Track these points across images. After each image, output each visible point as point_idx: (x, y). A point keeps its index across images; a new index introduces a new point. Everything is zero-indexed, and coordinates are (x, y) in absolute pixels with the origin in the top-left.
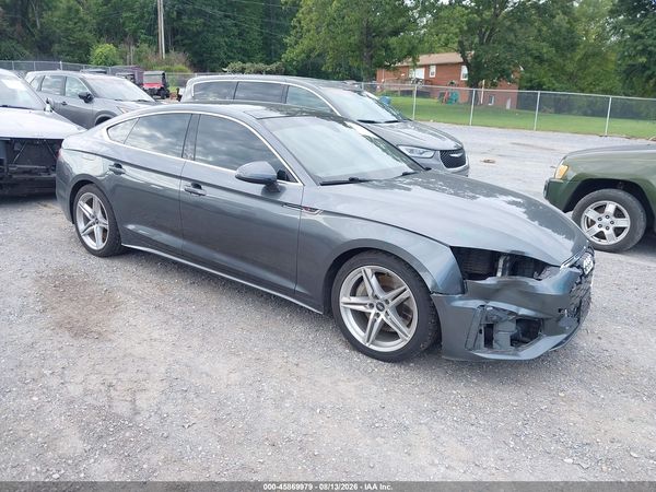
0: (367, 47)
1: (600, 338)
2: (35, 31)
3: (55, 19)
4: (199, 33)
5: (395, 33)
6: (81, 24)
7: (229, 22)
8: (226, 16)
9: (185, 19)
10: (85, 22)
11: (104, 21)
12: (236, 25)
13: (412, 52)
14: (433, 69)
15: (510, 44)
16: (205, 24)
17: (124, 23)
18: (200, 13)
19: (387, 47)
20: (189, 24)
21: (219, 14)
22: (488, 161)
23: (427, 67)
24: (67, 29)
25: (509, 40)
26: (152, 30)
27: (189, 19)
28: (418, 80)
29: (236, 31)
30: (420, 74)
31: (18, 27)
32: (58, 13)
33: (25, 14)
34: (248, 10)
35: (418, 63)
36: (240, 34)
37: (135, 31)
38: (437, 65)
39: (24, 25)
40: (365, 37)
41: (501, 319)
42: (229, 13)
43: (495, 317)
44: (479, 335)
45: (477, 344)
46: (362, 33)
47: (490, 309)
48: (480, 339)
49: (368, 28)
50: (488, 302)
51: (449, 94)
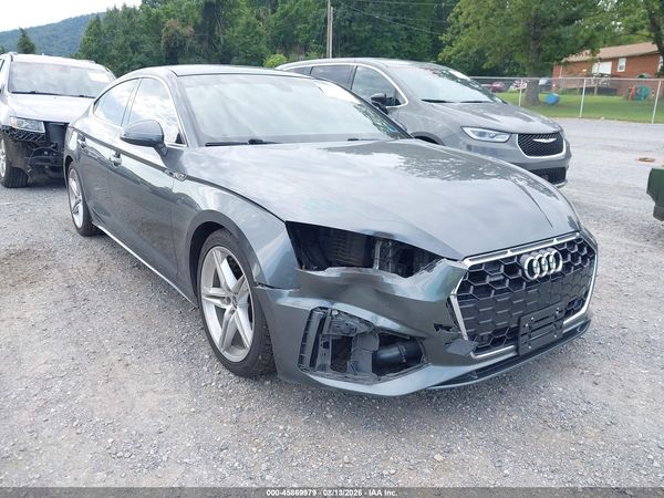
0: (534, 39)
1: (596, 383)
2: (219, 47)
3: (236, 34)
4: (367, 39)
5: (569, 21)
6: (257, 37)
7: (397, 26)
8: (396, 21)
9: (354, 27)
10: (261, 36)
11: (280, 33)
12: (406, 29)
13: (590, 43)
14: (622, 63)
16: (373, 30)
17: (298, 35)
18: (370, 19)
19: (558, 39)
20: (358, 31)
21: (387, 18)
22: (644, 160)
23: (615, 60)
24: (245, 43)
26: (322, 39)
27: (359, 26)
28: (602, 75)
29: (404, 35)
30: (606, 68)
31: (205, 44)
32: (237, 29)
33: (212, 32)
34: (418, 13)
35: (598, 56)
36: (409, 38)
37: (307, 41)
38: (629, 58)
39: (210, 42)
40: (532, 28)
41: (353, 330)
42: (398, 17)
43: (343, 327)
44: (321, 350)
45: (318, 362)
46: (528, 24)
47: (336, 313)
48: (325, 357)
49: (536, 18)
50: (333, 304)
51: (636, 89)
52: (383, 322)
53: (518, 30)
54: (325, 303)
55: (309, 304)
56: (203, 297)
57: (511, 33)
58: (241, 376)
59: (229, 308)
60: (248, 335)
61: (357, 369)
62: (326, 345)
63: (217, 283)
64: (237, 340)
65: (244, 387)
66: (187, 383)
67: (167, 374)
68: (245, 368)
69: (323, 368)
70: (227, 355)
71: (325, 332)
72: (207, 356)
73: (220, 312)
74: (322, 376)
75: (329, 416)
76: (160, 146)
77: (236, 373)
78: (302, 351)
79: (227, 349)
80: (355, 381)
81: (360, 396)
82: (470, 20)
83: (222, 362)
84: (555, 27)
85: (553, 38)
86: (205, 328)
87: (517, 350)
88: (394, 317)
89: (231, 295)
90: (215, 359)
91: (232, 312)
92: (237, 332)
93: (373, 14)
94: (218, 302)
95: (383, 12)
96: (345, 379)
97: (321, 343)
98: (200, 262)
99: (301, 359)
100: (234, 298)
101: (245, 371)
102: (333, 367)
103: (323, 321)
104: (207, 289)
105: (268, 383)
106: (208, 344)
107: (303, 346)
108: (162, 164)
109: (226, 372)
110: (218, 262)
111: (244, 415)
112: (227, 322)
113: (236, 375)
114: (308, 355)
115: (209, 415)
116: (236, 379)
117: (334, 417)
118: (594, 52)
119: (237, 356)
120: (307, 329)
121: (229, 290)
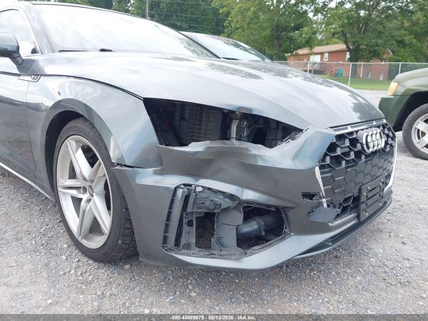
0: (277, 39)
1: (404, 243)
5: (297, 28)
13: (309, 43)
14: (326, 55)
15: (380, 32)
19: (291, 39)
23: (322, 54)
25: (379, 30)
28: (315, 63)
30: (317, 59)
38: (330, 53)
40: (275, 32)
41: (218, 205)
42: (192, 25)
43: (207, 203)
44: (185, 228)
45: (183, 241)
46: (273, 30)
47: (199, 189)
48: (190, 235)
49: (277, 26)
50: (197, 180)
51: (336, 71)
52: (249, 195)
53: (267, 32)
54: (188, 180)
55: (172, 181)
56: (60, 189)
57: (263, 35)
58: (100, 261)
59: (85, 197)
60: (106, 221)
61: (221, 245)
62: (190, 224)
63: (73, 175)
64: (95, 228)
65: (103, 272)
66: (44, 274)
67: (23, 265)
68: (104, 254)
69: (188, 246)
70: (85, 242)
71: (189, 209)
72: (65, 246)
73: (77, 202)
74: (188, 255)
75: (193, 294)
76: (16, 55)
77: (95, 260)
78: (166, 231)
79: (85, 237)
80: (222, 257)
81: (218, 271)
82: (238, 25)
83: (80, 250)
84: (288, 32)
85: (288, 38)
86: (64, 220)
87: (358, 217)
88: (261, 189)
89: (87, 184)
90: (73, 248)
91: (89, 201)
92: (95, 219)
93: (176, 22)
94: (74, 192)
95: (182, 21)
96: (212, 256)
97: (185, 221)
98: (55, 155)
99: (165, 239)
100: (90, 187)
101: (105, 257)
102: (199, 245)
103: (187, 198)
104: (63, 180)
105: (127, 267)
106: (66, 235)
107: (167, 225)
108: (17, 72)
109: (85, 259)
110: (72, 152)
111: (106, 301)
112: (84, 211)
113: (95, 261)
114: (172, 235)
115: (68, 305)
116: (96, 265)
117: (198, 294)
118: (311, 47)
119: (96, 243)
120: (171, 208)
121: (85, 179)
